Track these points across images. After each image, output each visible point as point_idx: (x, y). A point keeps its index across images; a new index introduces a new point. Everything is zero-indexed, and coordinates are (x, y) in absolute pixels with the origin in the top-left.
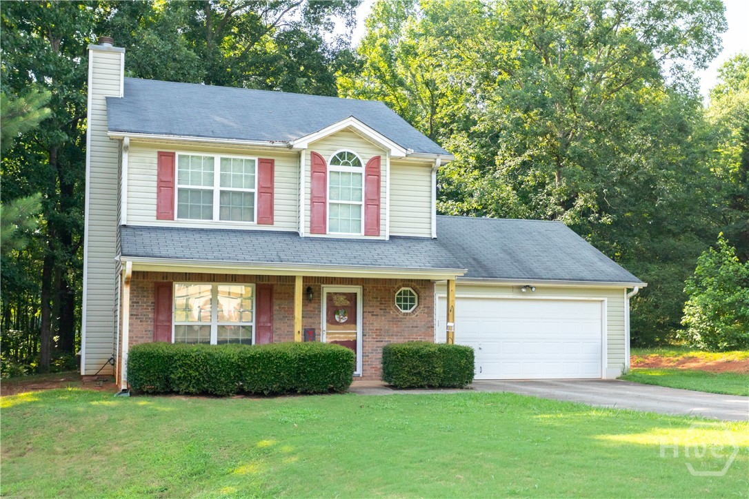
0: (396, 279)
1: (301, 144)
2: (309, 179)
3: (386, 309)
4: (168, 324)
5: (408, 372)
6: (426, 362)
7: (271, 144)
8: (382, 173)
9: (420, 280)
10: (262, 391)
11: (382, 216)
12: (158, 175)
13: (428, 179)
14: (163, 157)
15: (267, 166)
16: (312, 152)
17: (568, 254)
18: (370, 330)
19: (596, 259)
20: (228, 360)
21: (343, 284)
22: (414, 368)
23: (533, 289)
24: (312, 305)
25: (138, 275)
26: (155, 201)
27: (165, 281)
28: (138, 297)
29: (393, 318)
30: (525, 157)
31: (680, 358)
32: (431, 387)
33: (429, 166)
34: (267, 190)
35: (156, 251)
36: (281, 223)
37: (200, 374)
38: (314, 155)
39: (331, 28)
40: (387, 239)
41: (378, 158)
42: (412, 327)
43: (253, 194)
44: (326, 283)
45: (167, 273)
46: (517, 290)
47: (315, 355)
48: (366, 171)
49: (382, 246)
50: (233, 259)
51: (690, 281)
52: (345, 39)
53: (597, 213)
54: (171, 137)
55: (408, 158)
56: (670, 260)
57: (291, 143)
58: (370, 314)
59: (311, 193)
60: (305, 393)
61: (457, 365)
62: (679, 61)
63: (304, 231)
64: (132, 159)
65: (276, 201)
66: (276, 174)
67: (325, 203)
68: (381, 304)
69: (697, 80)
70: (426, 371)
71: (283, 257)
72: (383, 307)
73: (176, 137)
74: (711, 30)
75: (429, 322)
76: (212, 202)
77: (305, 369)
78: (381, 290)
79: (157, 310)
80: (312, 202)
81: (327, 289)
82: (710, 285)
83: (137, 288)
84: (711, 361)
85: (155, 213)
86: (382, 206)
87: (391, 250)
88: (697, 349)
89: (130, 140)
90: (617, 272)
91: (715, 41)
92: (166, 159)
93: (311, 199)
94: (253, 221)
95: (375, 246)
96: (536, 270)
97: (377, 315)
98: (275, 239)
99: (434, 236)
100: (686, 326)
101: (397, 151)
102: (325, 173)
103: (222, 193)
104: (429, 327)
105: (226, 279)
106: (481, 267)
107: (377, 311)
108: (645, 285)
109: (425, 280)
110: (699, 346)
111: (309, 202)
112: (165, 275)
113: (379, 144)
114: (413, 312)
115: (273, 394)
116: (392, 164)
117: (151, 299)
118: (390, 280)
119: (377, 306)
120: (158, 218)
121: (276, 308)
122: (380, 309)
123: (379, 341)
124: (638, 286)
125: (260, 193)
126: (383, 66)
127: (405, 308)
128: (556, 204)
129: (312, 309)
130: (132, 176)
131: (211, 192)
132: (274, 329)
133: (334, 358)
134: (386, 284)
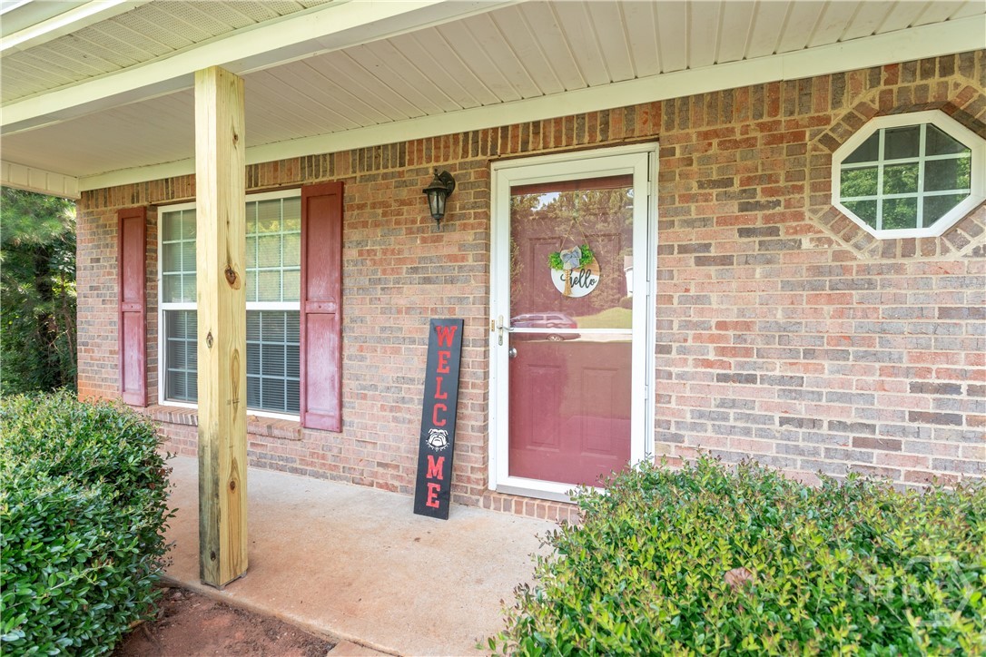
0: (840, 78)
3: (774, 231)
4: (139, 307)
18: (687, 325)
24: (456, 236)
27: (136, 205)
28: (99, 246)
29: (817, 270)
42: (944, 313)
45: (138, 186)
58: (691, 258)
68: (744, 207)
72: (758, 220)
78: (750, 143)
97: (726, 261)
107: (727, 240)
112: (136, 191)
114: (950, 233)
117: (115, 250)
118: (804, 84)
119: (723, 221)
121: (351, 253)
122: (743, 232)
123: (738, 378)
127: (899, 218)
129: (454, 250)
132: (347, 321)
134: (774, 110)
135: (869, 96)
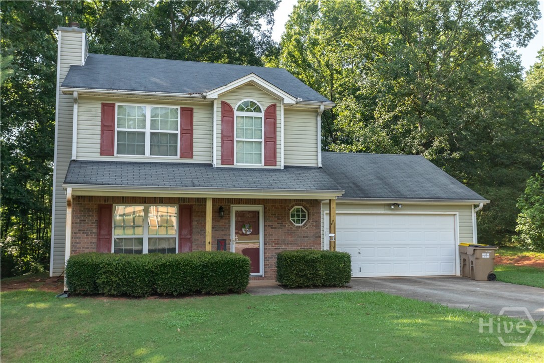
0: (290, 200)
1: (213, 95)
2: (220, 123)
3: (282, 224)
4: (108, 237)
5: (297, 274)
6: (311, 266)
7: (189, 96)
8: (278, 117)
9: (309, 200)
10: (172, 292)
11: (278, 151)
12: (102, 121)
13: (315, 121)
14: (106, 107)
15: (188, 113)
16: (222, 102)
17: (427, 179)
18: (270, 239)
19: (449, 183)
20: (143, 268)
21: (248, 204)
22: (301, 271)
23: (400, 206)
24: (224, 221)
25: (84, 199)
26: (99, 141)
27: (106, 203)
28: (85, 216)
29: (288, 230)
30: (396, 111)
31: (516, 257)
32: (315, 286)
33: (315, 111)
34: (188, 131)
35: (93, 180)
36: (199, 157)
37: (120, 279)
38: (224, 104)
39: (258, 28)
40: (282, 168)
41: (274, 106)
42: (304, 237)
43: (176, 135)
44: (235, 204)
45: (108, 197)
46: (387, 207)
47: (216, 263)
48: (265, 116)
49: (278, 174)
50: (155, 185)
51: (521, 199)
52: (267, 34)
53: (449, 150)
54: (111, 91)
55: (298, 105)
56: (505, 184)
57: (205, 94)
58: (270, 227)
59: (222, 133)
60: (208, 294)
61: (337, 269)
62: (506, 41)
63: (216, 163)
64: (81, 109)
65: (194, 140)
66: (195, 119)
67: (232, 141)
68: (278, 219)
69: (519, 57)
70: (311, 274)
71: (196, 183)
72: (280, 221)
73: (114, 91)
74: (529, 18)
75: (317, 233)
76: (144, 141)
77: (208, 274)
78: (279, 208)
79: (100, 227)
80: (223, 140)
81: (235, 208)
82: (538, 201)
83: (84, 209)
84: (540, 259)
85: (99, 150)
86: (278, 142)
87: (284, 177)
88: (528, 250)
89: (78, 94)
90: (466, 192)
91: (532, 26)
92: (108, 109)
93: (222, 138)
94: (177, 156)
95: (272, 174)
96: (402, 192)
97: (275, 228)
98: (192, 169)
99: (320, 165)
100: (520, 233)
101: (289, 100)
102: (233, 117)
103: (152, 134)
104: (316, 237)
105: (155, 201)
106: (359, 190)
107: (275, 225)
108: (488, 202)
109: (313, 200)
110: (530, 248)
111: (220, 140)
112: (106, 199)
113: (275, 94)
114: (304, 225)
115: (181, 295)
116: (285, 110)
117: (95, 218)
118: (286, 200)
119: (275, 221)
120: (102, 154)
121: (194, 223)
122: (278, 223)
123: (277, 249)
124: (482, 203)
125: (182, 134)
126: (297, 54)
127: (298, 222)
128: (419, 145)
129: (223, 224)
130: (81, 122)
131: (144, 133)
132: (193, 240)
133: (232, 265)
134: (282, 203)
135: (294, 203)
